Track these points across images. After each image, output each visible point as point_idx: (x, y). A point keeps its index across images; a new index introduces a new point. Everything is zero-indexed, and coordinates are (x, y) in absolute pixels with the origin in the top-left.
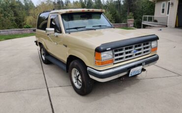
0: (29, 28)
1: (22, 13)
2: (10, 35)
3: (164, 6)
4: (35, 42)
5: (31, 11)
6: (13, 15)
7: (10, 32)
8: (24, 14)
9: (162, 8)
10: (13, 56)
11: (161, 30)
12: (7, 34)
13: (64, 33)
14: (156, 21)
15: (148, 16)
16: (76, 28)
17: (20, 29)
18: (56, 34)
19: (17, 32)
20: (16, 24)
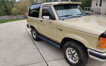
0: (16, 15)
1: (9, 6)
2: (4, 20)
3: (97, 2)
4: (27, 25)
5: (15, 5)
6: (4, 7)
7: (4, 18)
8: (10, 6)
9: (96, 3)
10: (10, 35)
11: (98, 16)
12: (2, 19)
13: (58, 19)
14: (92, 11)
15: (87, 8)
16: (66, 16)
17: (8, 16)
18: (51, 21)
19: (8, 18)
20: (5, 12)
